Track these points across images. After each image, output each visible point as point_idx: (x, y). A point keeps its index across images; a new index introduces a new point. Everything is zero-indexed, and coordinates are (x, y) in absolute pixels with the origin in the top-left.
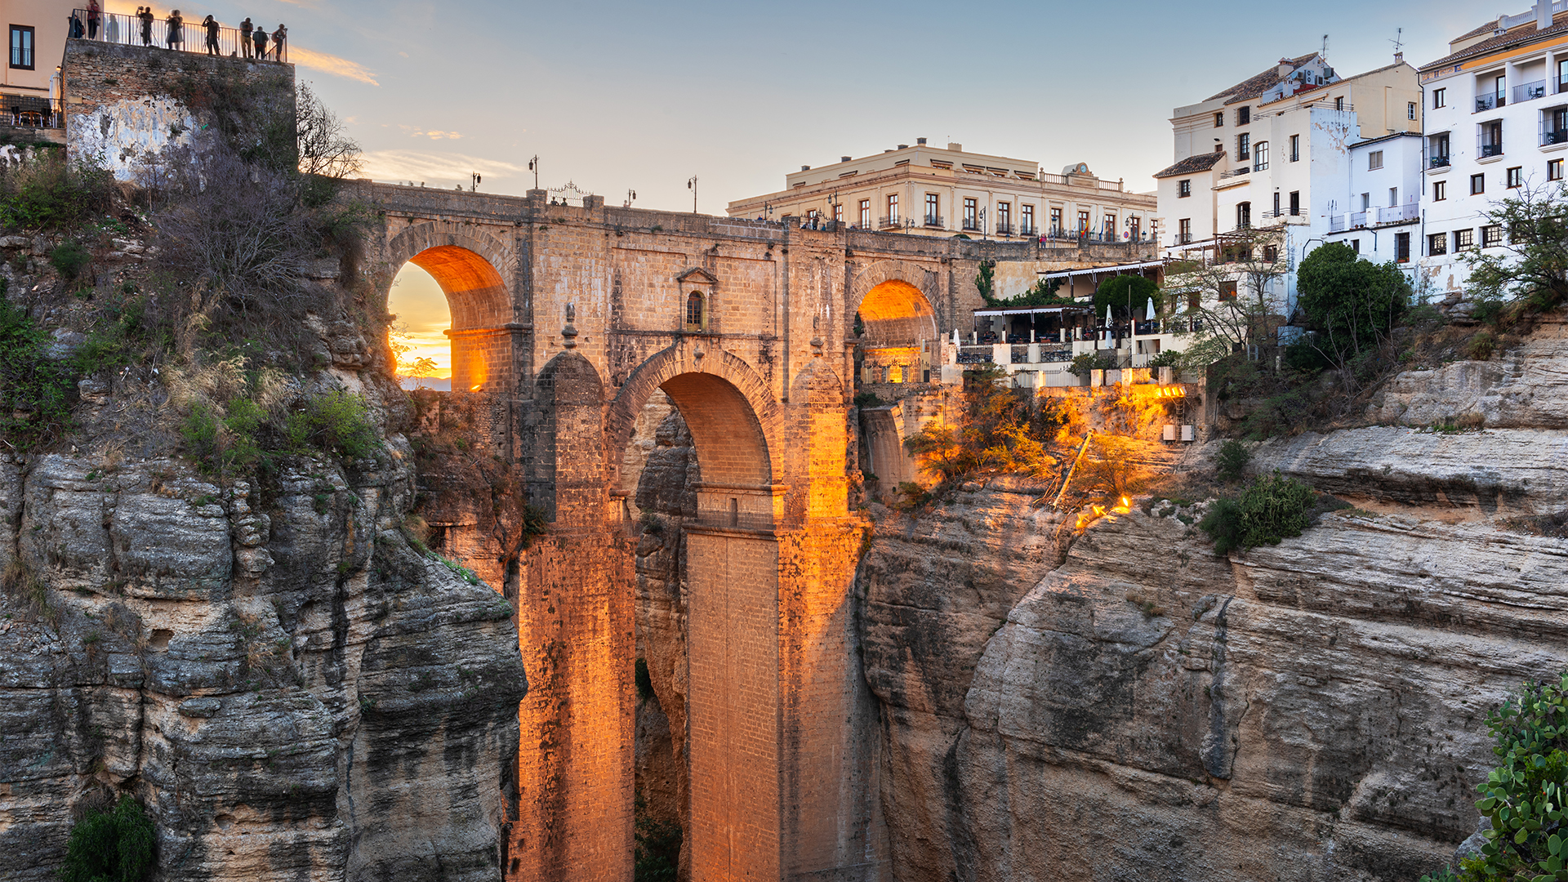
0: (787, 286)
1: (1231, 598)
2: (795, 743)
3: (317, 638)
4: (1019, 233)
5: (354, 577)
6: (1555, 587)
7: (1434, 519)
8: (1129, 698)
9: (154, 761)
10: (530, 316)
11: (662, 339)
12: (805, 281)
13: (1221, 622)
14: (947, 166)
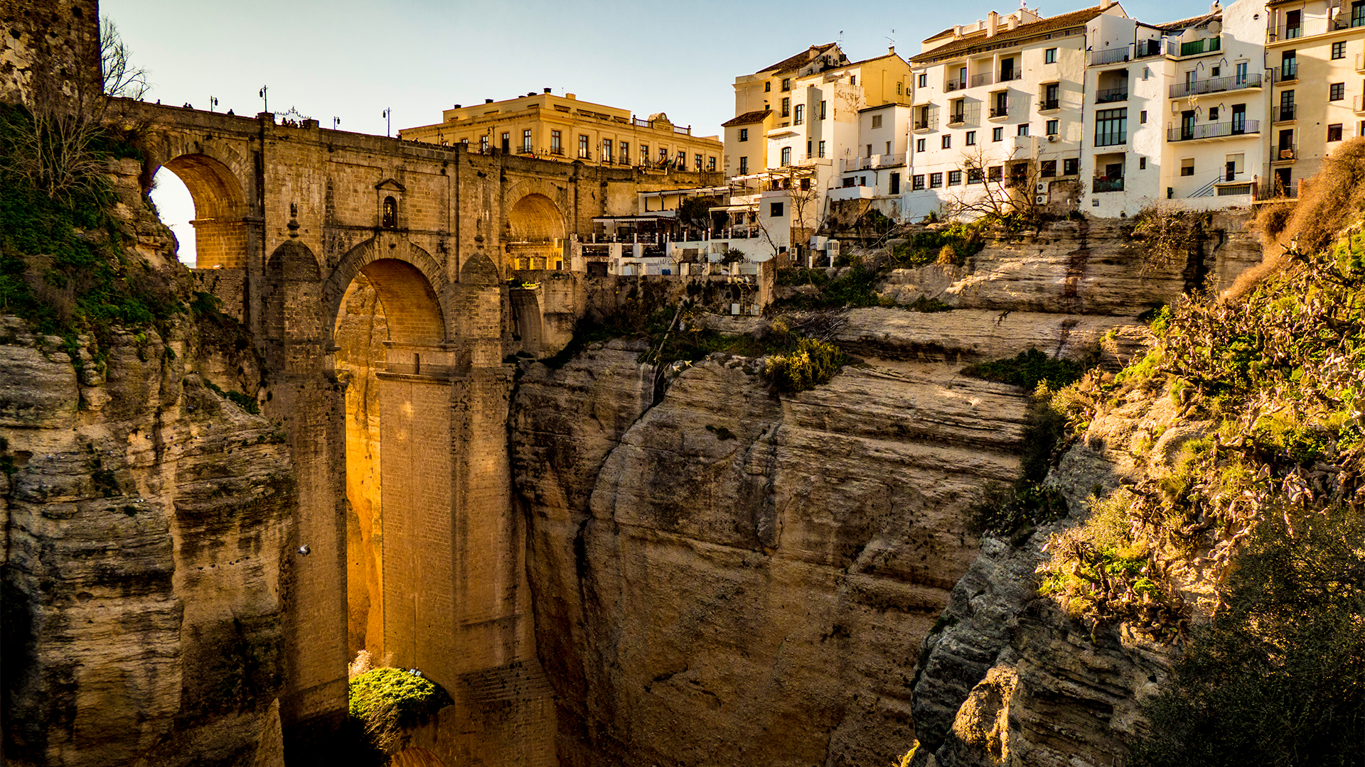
0: (457, 195)
1: (780, 425)
2: (465, 532)
3: (142, 457)
4: (618, 162)
5: (169, 410)
6: (994, 415)
7: (915, 370)
8: (708, 494)
9: (22, 554)
10: (262, 210)
11: (364, 232)
12: (470, 192)
13: (773, 442)
14: (566, 110)
